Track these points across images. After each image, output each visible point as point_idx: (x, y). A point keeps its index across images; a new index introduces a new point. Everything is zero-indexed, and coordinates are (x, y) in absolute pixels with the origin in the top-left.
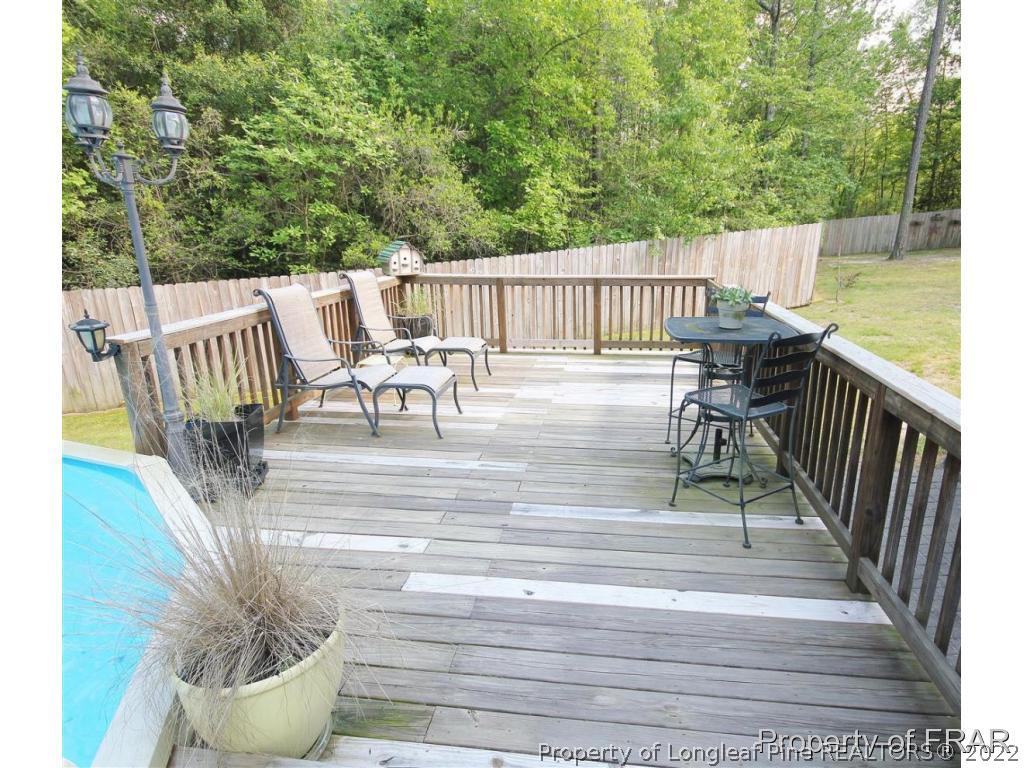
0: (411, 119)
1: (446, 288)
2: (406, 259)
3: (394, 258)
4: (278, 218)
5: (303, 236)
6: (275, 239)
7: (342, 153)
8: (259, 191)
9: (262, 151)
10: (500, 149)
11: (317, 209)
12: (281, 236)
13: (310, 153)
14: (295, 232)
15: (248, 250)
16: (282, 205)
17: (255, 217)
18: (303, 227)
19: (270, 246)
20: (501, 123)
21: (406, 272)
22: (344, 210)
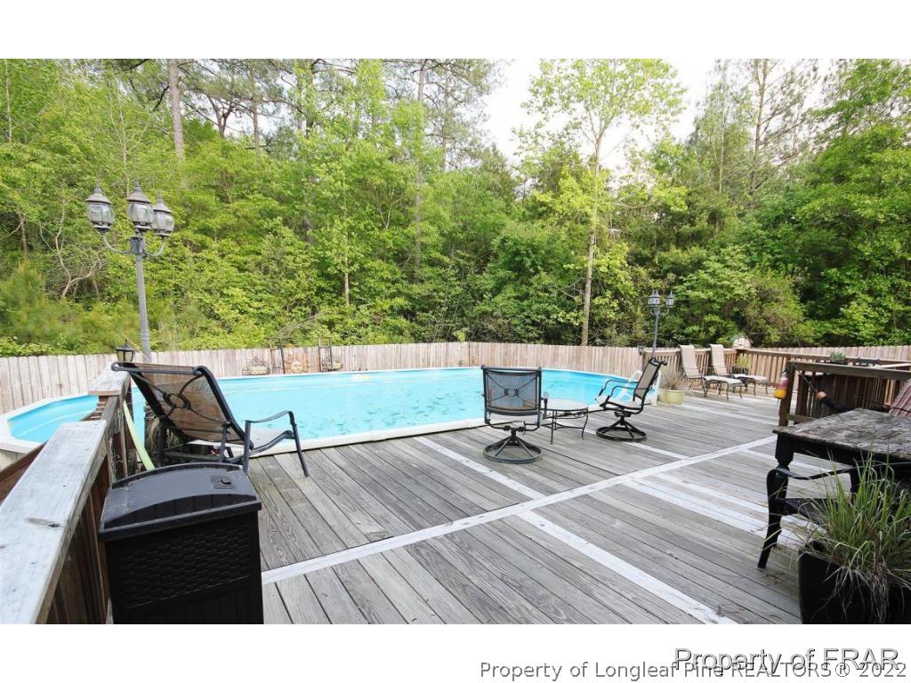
0: (770, 272)
1: (760, 356)
2: (742, 342)
3: (736, 341)
4: (689, 321)
5: (700, 331)
6: (685, 332)
7: (727, 293)
8: (684, 309)
9: (689, 292)
10: (831, 285)
11: (707, 318)
12: (689, 330)
13: (711, 293)
14: (696, 328)
15: (672, 335)
16: (693, 315)
17: (679, 321)
18: (701, 327)
19: (683, 334)
20: (834, 270)
21: (740, 348)
22: (724, 319)
